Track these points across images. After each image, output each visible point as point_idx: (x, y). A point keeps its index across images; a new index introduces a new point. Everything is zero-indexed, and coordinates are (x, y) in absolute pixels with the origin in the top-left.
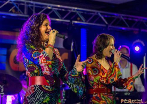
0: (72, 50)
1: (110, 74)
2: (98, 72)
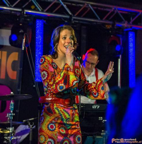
2: (47, 76)
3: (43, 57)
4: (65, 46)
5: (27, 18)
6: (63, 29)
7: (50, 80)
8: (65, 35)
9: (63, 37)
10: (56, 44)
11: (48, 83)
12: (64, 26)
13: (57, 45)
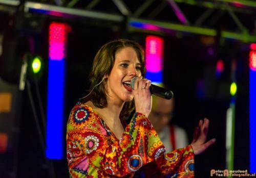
0: (22, 85)
1: (125, 146)
2: (98, 144)
3: (83, 108)
4: (124, 83)
5: (31, 19)
6: (123, 46)
7: (107, 149)
8: (125, 61)
9: (121, 63)
10: (103, 76)
11: (105, 157)
12: (123, 41)
13: (106, 80)
